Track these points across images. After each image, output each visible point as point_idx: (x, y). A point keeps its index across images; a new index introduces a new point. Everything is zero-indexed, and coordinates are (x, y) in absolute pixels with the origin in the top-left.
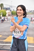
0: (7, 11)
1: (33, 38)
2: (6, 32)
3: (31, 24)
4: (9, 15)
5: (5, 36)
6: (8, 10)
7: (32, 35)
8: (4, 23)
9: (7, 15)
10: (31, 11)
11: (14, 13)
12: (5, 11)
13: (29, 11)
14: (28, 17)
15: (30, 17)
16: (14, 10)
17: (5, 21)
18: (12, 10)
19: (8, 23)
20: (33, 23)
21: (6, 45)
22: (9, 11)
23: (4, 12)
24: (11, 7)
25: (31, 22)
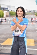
0: (5, 12)
1: (34, 40)
2: (4, 34)
3: (31, 25)
4: (7, 16)
5: (3, 39)
6: (5, 10)
7: (33, 37)
8: (2, 25)
9: (4, 16)
10: (31, 11)
11: (12, 13)
12: (2, 11)
13: (28, 11)
14: (28, 17)
15: (30, 17)
16: (12, 10)
17: (2, 22)
18: (10, 11)
19: (6, 24)
20: (33, 24)
21: (4, 49)
22: (7, 12)
23: (1, 13)
24: (9, 7)
25: (31, 23)
